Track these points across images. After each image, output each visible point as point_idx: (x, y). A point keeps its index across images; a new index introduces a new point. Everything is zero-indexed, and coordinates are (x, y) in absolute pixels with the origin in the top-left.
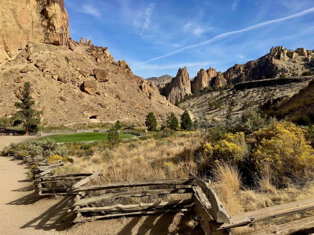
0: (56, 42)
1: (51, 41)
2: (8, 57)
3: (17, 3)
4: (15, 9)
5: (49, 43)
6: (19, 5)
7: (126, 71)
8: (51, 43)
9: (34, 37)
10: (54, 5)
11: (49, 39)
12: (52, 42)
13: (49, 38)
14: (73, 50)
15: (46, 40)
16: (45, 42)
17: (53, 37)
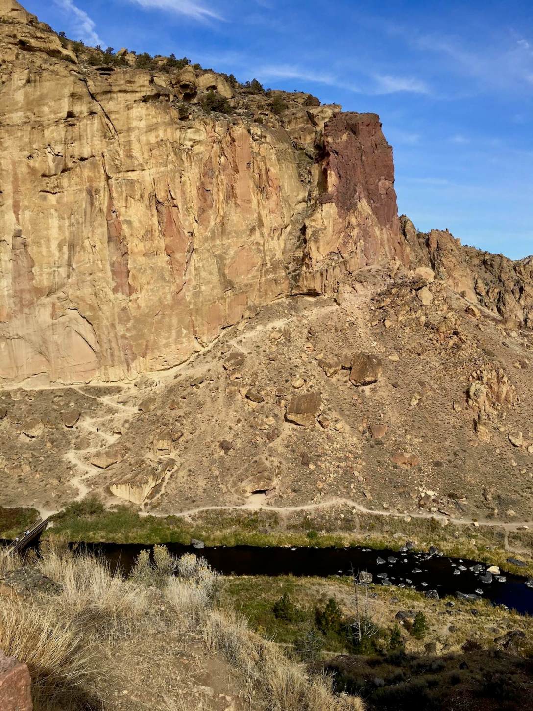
0: (311, 290)
1: (302, 291)
2: (198, 347)
3: (229, 241)
4: (225, 253)
5: (301, 294)
6: (232, 244)
7: (451, 343)
8: (304, 294)
9: (263, 293)
10: (322, 210)
11: (299, 286)
12: (305, 291)
13: (300, 284)
14: (339, 304)
15: (294, 291)
16: (293, 294)
17: (307, 281)
